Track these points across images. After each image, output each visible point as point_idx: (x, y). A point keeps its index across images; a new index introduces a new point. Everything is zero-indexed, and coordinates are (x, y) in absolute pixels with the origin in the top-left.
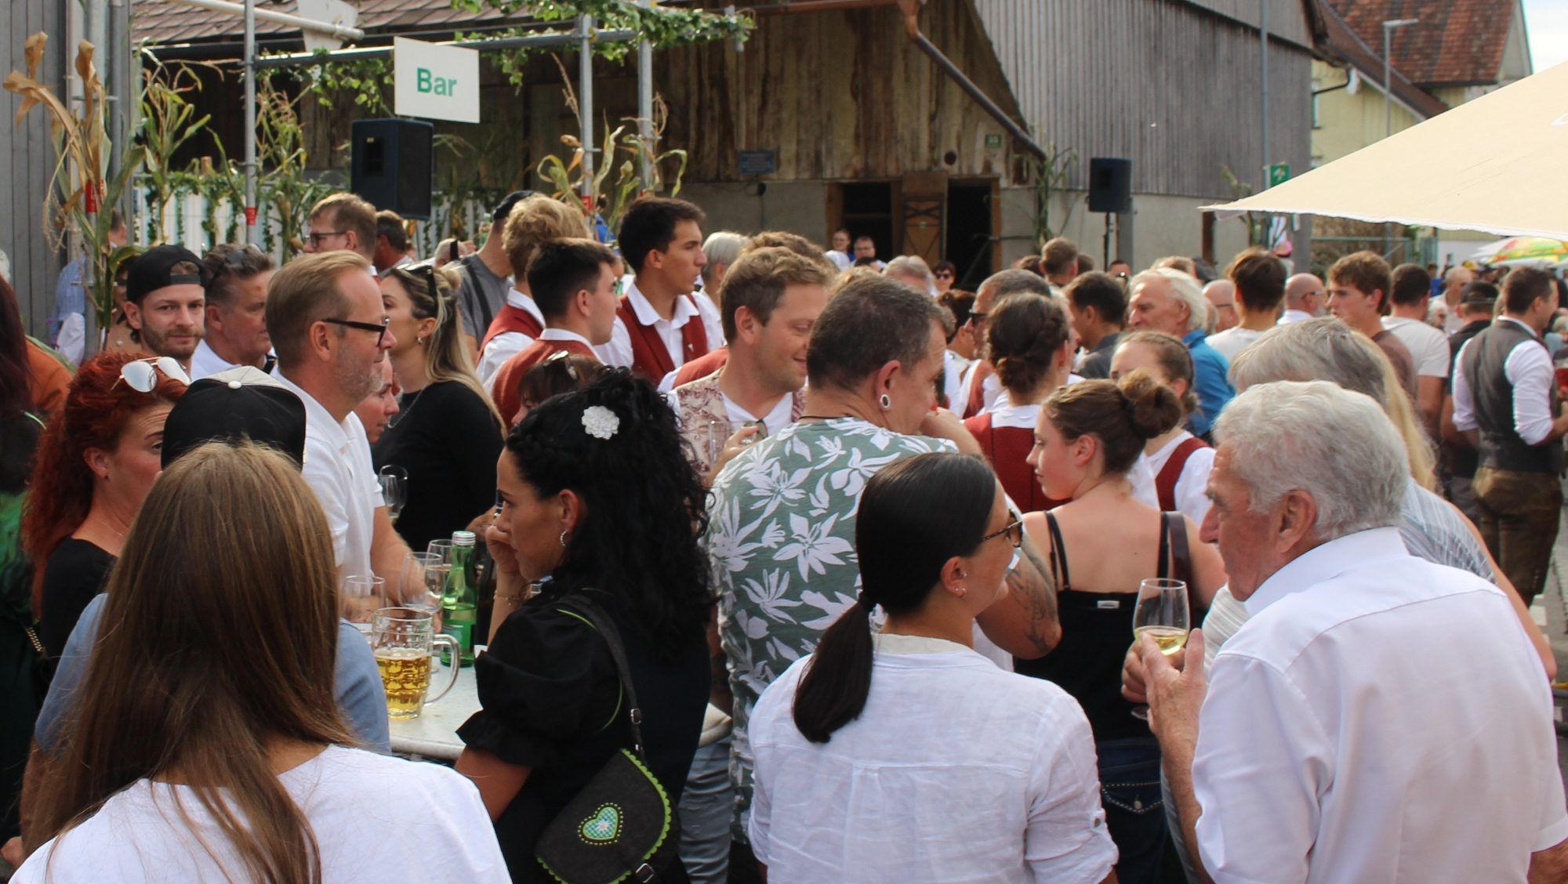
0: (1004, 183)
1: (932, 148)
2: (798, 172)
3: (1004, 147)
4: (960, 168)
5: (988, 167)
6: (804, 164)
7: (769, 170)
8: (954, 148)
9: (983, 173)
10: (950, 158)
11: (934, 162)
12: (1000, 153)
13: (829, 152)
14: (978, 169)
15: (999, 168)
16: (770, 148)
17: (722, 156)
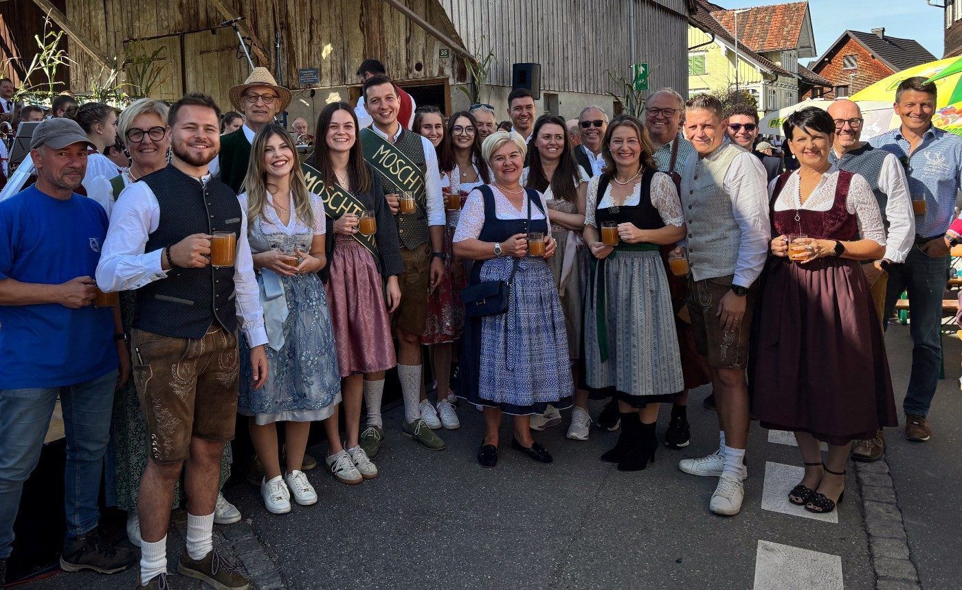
0: (451, 82)
1: (408, 61)
2: (331, 82)
3: (451, 57)
4: (425, 73)
5: (441, 71)
6: (335, 76)
7: (315, 81)
8: (421, 60)
9: (438, 76)
10: (419, 67)
11: (409, 70)
12: (449, 62)
13: (349, 67)
14: (436, 73)
15: (448, 72)
16: (316, 67)
17: (289, 73)
